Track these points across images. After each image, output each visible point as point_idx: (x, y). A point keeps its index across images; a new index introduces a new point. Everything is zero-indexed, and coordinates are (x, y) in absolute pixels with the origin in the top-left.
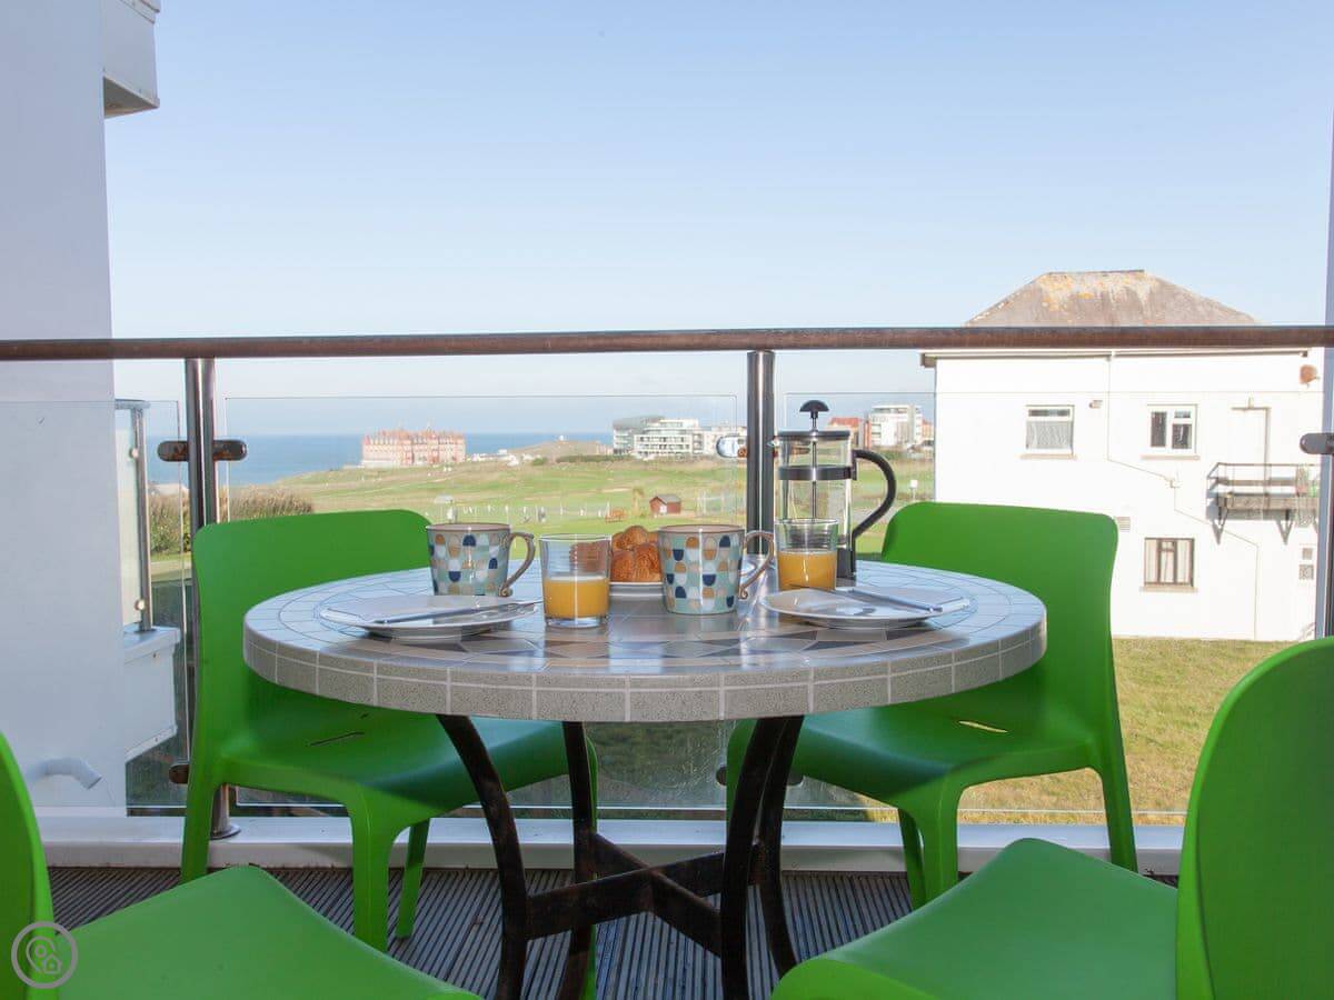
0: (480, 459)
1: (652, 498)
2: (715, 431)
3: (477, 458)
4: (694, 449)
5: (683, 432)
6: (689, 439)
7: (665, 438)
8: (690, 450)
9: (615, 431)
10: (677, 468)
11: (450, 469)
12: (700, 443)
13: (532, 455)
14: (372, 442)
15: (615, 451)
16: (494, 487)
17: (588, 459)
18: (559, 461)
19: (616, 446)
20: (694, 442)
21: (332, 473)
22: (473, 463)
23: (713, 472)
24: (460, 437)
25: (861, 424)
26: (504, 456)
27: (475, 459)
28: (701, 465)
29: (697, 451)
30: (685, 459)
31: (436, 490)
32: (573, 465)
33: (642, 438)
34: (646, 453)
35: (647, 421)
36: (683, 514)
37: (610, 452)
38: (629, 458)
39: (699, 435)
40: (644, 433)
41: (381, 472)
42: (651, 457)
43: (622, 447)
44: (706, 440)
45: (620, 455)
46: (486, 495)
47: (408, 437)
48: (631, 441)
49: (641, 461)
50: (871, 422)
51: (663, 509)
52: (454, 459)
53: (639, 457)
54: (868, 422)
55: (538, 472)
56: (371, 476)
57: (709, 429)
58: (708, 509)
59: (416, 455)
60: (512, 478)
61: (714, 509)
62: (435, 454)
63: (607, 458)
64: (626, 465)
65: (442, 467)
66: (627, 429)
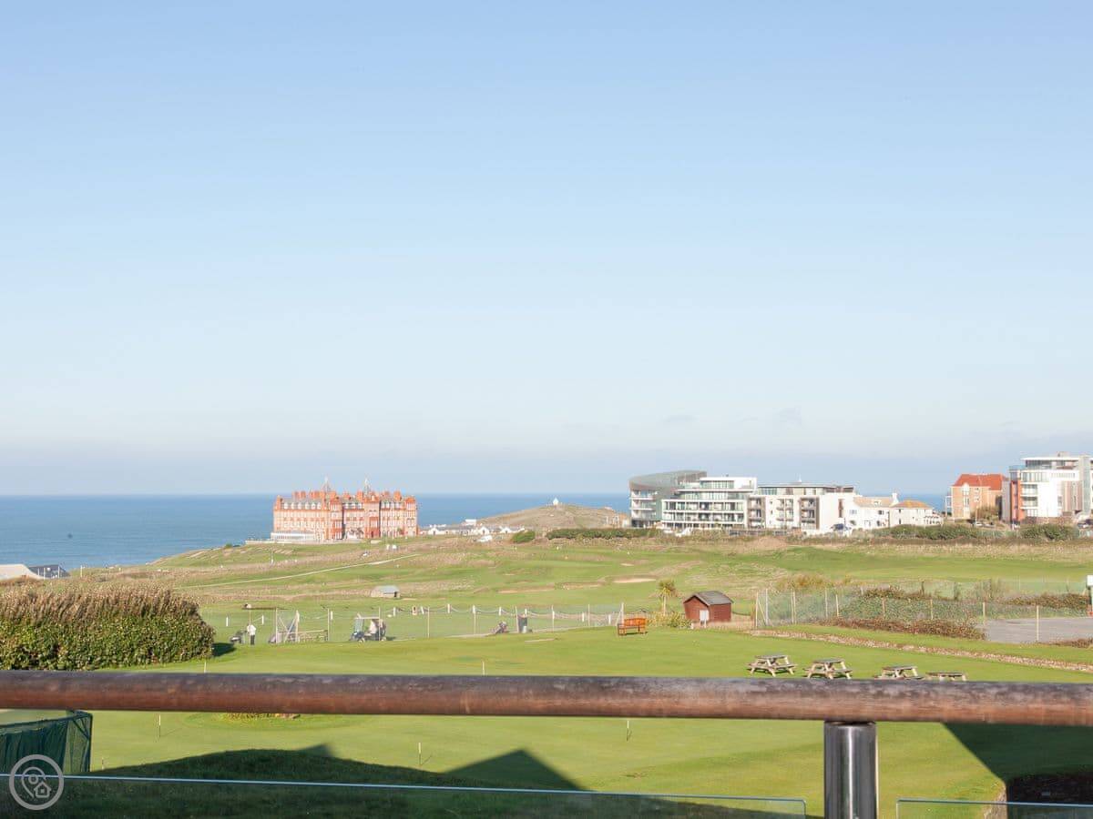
0: (438, 532)
1: (689, 595)
2: (781, 494)
3: (432, 530)
4: (751, 521)
5: (735, 494)
6: (743, 506)
7: (707, 504)
8: (745, 522)
9: (633, 494)
10: (724, 548)
11: (394, 547)
12: (759, 511)
13: (512, 525)
14: (286, 506)
15: (634, 522)
16: (458, 573)
17: (597, 534)
18: (553, 535)
19: (635, 516)
20: (750, 510)
21: (230, 550)
22: (429, 538)
23: (779, 554)
24: (409, 501)
25: (1005, 485)
26: (471, 527)
27: (431, 532)
28: (761, 545)
29: (754, 524)
30: (737, 535)
31: (376, 578)
32: (571, 542)
33: (673, 505)
34: (679, 525)
35: (680, 479)
36: (734, 623)
37: (626, 523)
38: (654, 532)
39: (759, 500)
40: (677, 495)
41: (298, 550)
42: (687, 532)
43: (644, 516)
44: (768, 507)
45: (640, 528)
46: (445, 586)
47: (337, 500)
48: (657, 509)
49: (672, 538)
50: (1021, 482)
51: (704, 615)
52: (402, 532)
53: (668, 531)
54: (1015, 482)
55: (521, 552)
56: (285, 557)
57: (772, 490)
58: (771, 618)
59: (349, 525)
60: (483, 561)
61: (782, 617)
62: (375, 524)
63: (620, 534)
64: (651, 543)
65: (384, 543)
66: (650, 490)
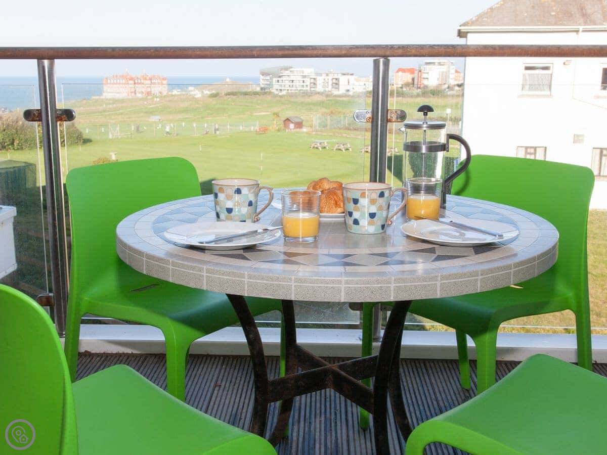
0: (177, 93)
1: (284, 119)
2: (324, 76)
3: (175, 92)
4: (311, 88)
5: (304, 77)
6: (308, 81)
7: (293, 81)
8: (308, 88)
9: (261, 76)
10: (300, 99)
11: (158, 99)
12: (314, 84)
13: (209, 90)
14: (109, 81)
15: (262, 89)
16: (186, 110)
17: (246, 94)
18: (227, 94)
19: (263, 86)
20: (311, 83)
21: (85, 101)
22: (172, 95)
23: (323, 102)
24: (164, 79)
25: (416, 72)
26: (192, 91)
27: (174, 93)
28: (316, 98)
29: (312, 89)
30: (305, 94)
31: (151, 113)
32: (235, 97)
33: (278, 81)
34: (281, 90)
35: (282, 69)
36: (304, 130)
37: (258, 89)
38: (270, 93)
39: (314, 79)
40: (280, 77)
41: (115, 101)
42: (284, 93)
43: (266, 86)
44: (318, 83)
45: (264, 92)
46: (180, 116)
47: (131, 79)
48: (272, 82)
49: (277, 96)
50: (422, 71)
51: (292, 126)
52: (160, 93)
53: (276, 92)
54: (420, 71)
55: (213, 101)
56: (110, 104)
57: (320, 75)
58: (319, 127)
59: (137, 90)
60: (197, 105)
61: (324, 127)
62: (149, 90)
63: (256, 93)
64: (269, 98)
65: (153, 98)
66: (269, 75)
